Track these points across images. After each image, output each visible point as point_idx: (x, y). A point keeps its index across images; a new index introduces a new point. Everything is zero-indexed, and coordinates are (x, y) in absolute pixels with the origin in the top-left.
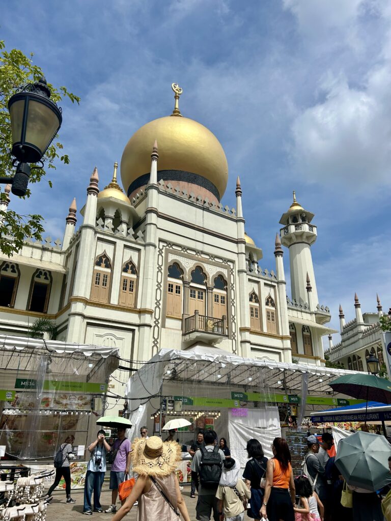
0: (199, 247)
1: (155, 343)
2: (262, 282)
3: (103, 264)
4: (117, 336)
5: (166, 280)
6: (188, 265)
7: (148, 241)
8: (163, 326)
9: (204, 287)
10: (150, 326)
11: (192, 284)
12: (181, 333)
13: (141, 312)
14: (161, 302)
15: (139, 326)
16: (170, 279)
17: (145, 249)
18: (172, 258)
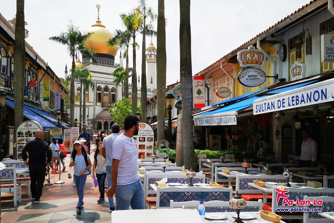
0: (106, 80)
1: (94, 110)
3: (79, 90)
5: (96, 92)
8: (96, 105)
9: (108, 93)
10: (93, 106)
11: (104, 92)
12: (101, 107)
13: (90, 102)
14: (95, 99)
15: (90, 106)
16: (97, 92)
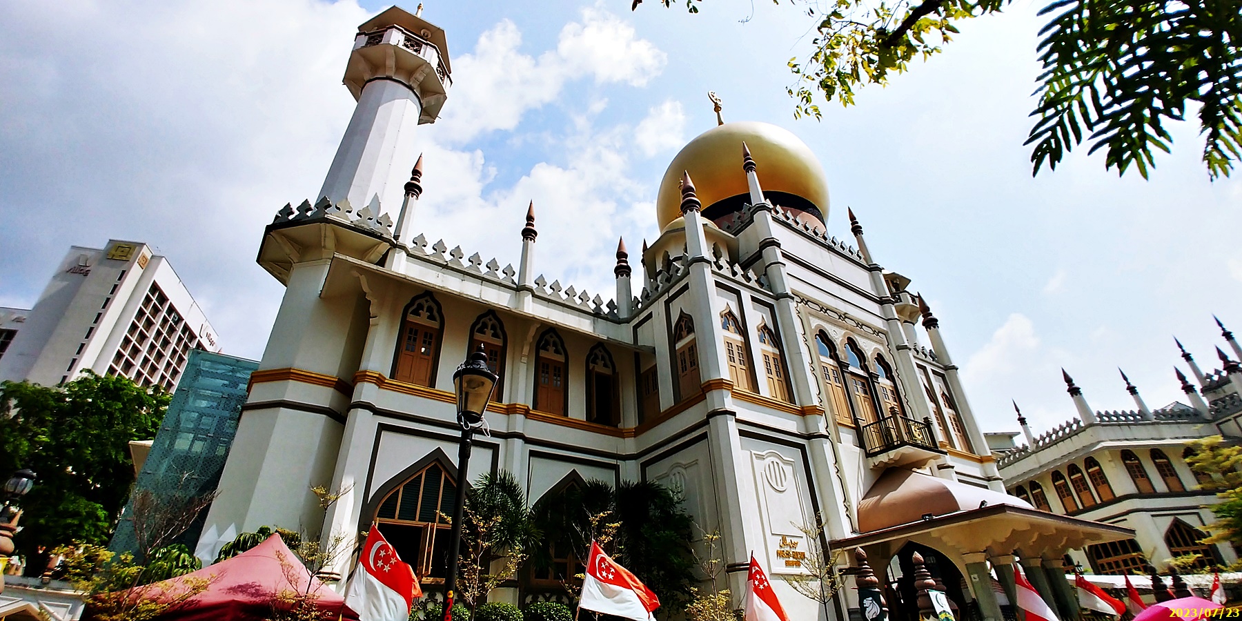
2: (929, 368)
4: (784, 458)
6: (838, 335)
7: (780, 291)
17: (778, 304)
18: (815, 323)
